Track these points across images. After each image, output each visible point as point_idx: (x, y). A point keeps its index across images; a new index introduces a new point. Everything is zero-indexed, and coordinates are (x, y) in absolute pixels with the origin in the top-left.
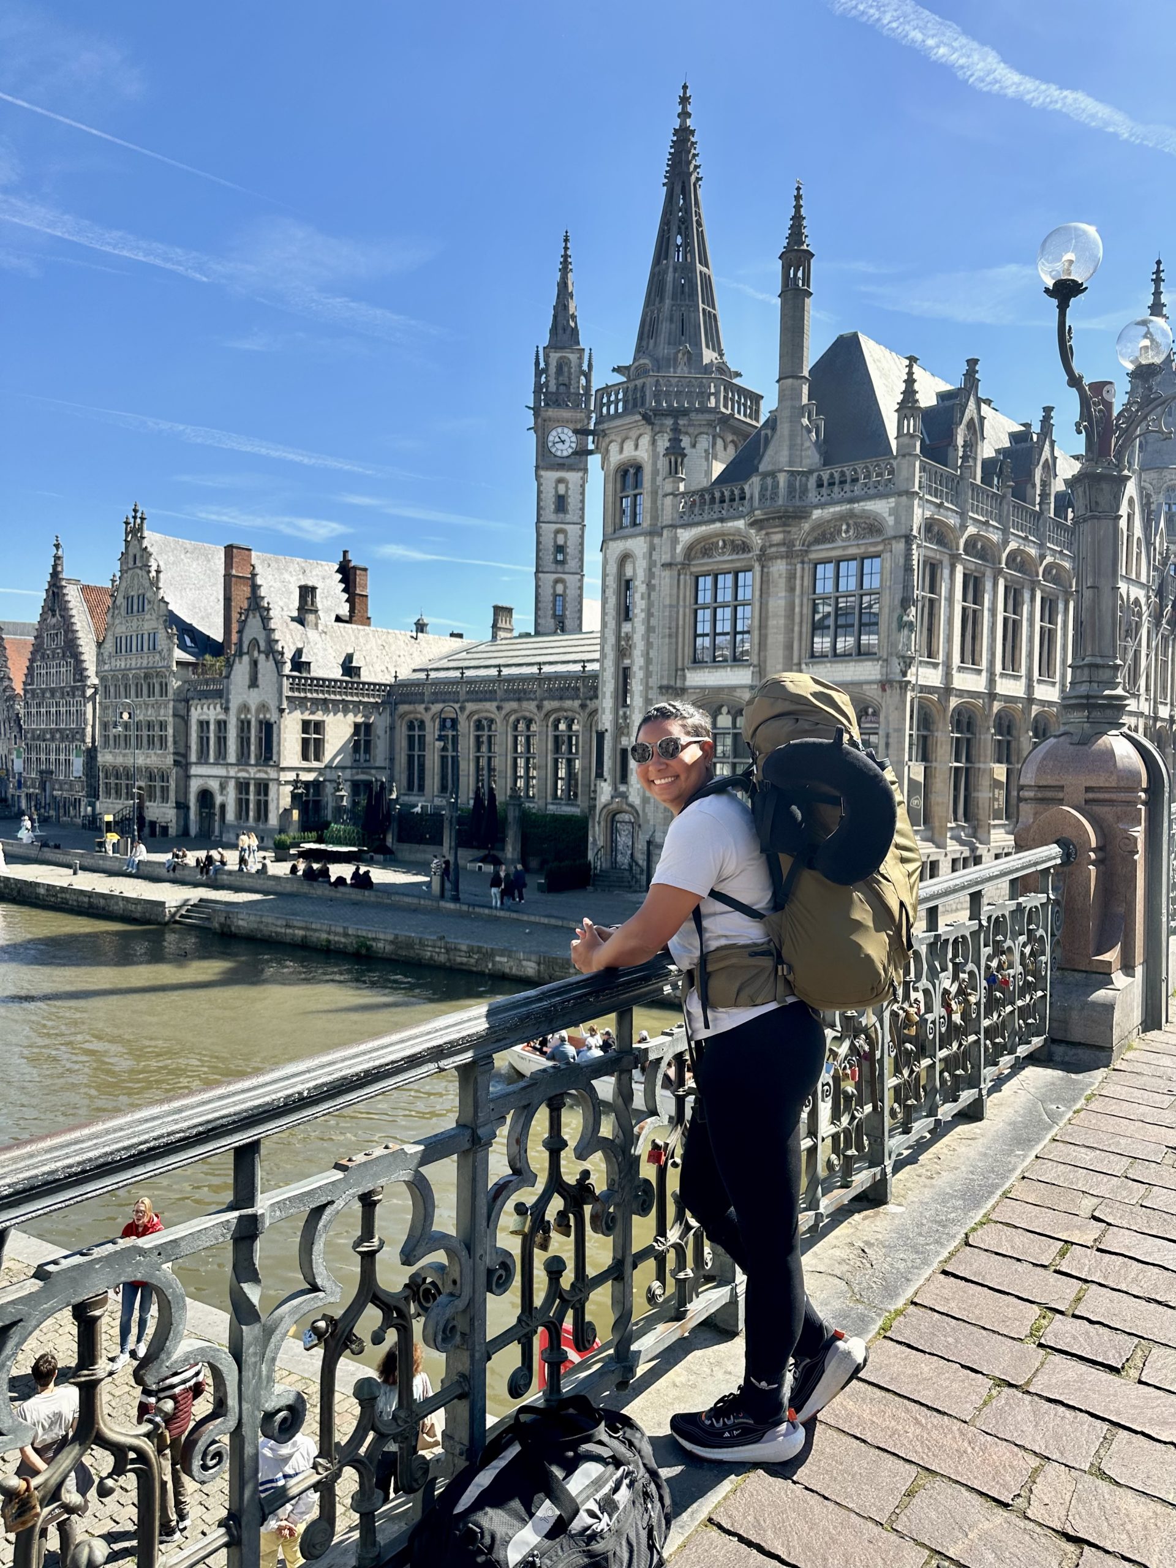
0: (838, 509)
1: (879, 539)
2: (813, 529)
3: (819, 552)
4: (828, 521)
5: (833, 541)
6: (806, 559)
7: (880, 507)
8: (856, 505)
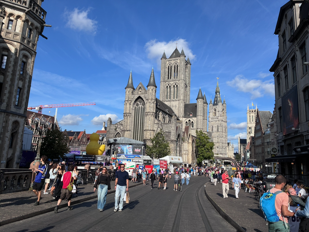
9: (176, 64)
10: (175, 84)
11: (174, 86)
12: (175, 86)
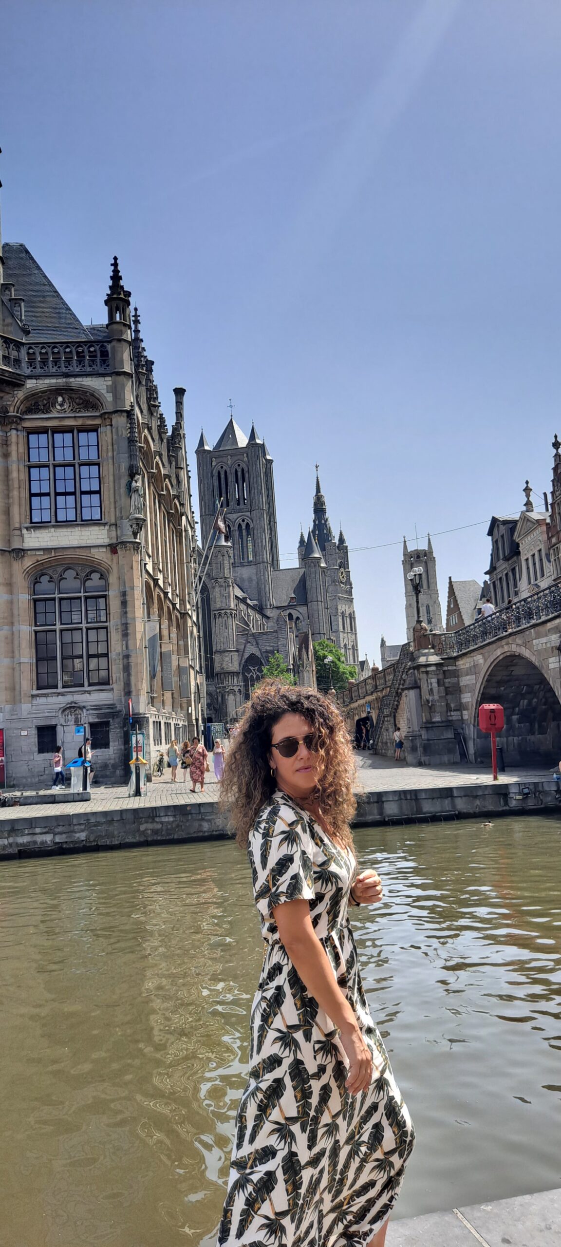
0: (53, 381)
1: (97, 414)
2: (27, 398)
3: (35, 421)
4: (43, 392)
5: (47, 412)
6: (20, 427)
7: (99, 385)
8: (72, 380)
9: (239, 465)
10: (243, 521)
11: (240, 525)
12: (244, 527)
